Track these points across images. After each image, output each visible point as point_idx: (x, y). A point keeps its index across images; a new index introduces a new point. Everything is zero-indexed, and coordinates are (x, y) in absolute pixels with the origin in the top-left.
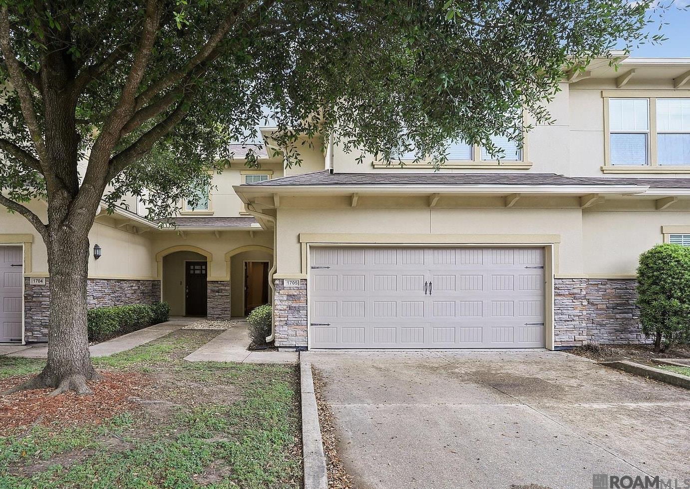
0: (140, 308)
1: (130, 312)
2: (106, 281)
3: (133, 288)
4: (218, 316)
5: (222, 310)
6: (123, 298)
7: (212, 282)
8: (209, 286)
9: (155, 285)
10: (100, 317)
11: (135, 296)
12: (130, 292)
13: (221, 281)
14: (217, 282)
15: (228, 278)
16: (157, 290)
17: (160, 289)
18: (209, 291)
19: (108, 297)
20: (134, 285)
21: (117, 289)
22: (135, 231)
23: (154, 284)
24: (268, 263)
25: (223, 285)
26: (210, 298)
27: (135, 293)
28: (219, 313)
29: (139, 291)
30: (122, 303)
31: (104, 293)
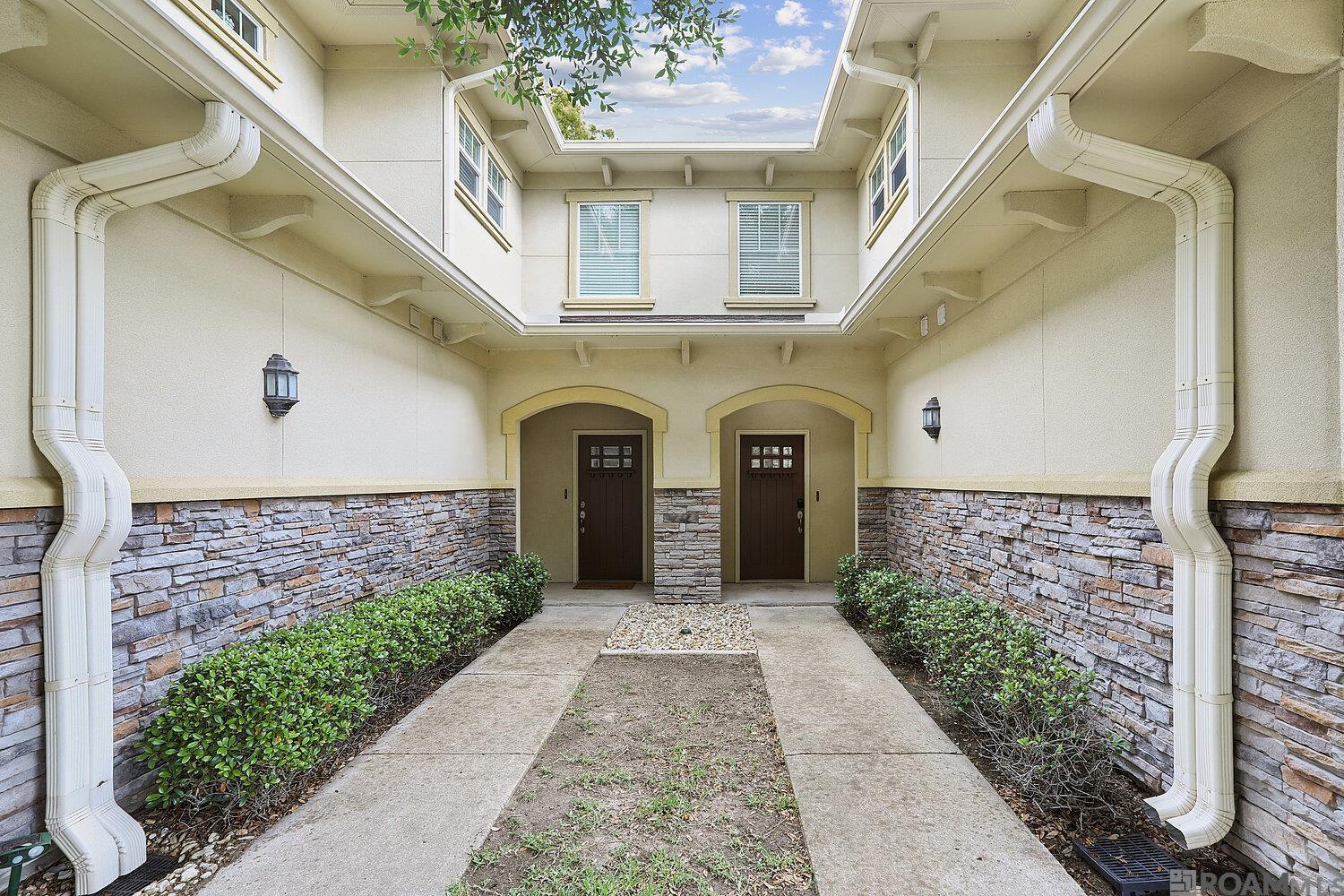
0: (459, 599)
1: (424, 623)
2: (328, 504)
3: (434, 518)
4: (686, 590)
5: (699, 574)
6: (399, 558)
7: (670, 492)
8: (660, 505)
9: (500, 504)
10: (263, 699)
11: (441, 542)
12: (423, 531)
13: (694, 490)
14: (684, 491)
15: (715, 482)
16: (504, 517)
17: (513, 515)
18: (659, 519)
19: (334, 564)
20: (438, 507)
21: (376, 529)
22: (438, 331)
23: (496, 500)
24: (803, 436)
25: (702, 501)
26: (661, 539)
27: (440, 532)
28: (691, 583)
29: (450, 528)
30: (394, 576)
31: (318, 553)
